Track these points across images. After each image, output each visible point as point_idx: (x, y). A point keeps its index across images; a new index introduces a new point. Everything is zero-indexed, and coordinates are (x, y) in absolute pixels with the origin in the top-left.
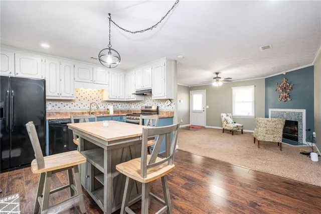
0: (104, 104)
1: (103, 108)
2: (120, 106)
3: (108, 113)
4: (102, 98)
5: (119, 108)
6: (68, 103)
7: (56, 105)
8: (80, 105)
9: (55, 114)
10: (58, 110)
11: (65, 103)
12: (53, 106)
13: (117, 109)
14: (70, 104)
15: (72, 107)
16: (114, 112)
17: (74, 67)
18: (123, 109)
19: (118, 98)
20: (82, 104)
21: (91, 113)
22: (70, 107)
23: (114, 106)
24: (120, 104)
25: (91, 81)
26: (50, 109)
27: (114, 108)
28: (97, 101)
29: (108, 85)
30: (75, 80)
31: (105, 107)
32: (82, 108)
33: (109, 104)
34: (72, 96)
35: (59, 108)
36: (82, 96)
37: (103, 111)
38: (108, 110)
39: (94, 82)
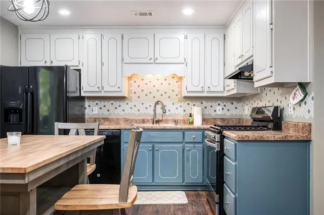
0: (184, 104)
1: (182, 113)
2: (220, 107)
3: (192, 123)
4: (180, 92)
5: (218, 112)
6: (122, 103)
7: (105, 106)
8: (139, 106)
9: (102, 121)
10: (106, 114)
11: (116, 103)
12: (101, 108)
14: (123, 104)
15: (128, 111)
16: (204, 120)
17: (123, 39)
18: (228, 115)
19: (208, 90)
20: (143, 104)
21: (155, 121)
22: (124, 110)
23: (206, 108)
24: (219, 105)
25: (151, 59)
26: (97, 113)
27: (205, 112)
28: (169, 97)
29: (184, 63)
30: (124, 62)
31: (185, 111)
32: (143, 111)
33: (194, 105)
34: (119, 90)
35: (108, 110)
36: (143, 91)
37: (182, 118)
38: (191, 116)
39: (156, 62)
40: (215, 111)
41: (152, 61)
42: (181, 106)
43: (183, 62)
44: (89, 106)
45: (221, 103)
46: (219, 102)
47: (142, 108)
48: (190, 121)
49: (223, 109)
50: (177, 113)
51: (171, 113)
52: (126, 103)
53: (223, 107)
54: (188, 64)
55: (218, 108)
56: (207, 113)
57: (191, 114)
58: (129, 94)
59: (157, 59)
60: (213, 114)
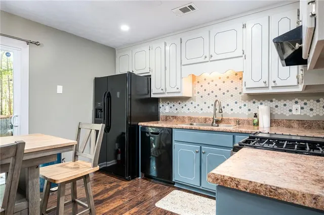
0: (250, 105)
1: (247, 113)
2: (298, 106)
3: (258, 124)
5: (294, 112)
7: (174, 105)
8: (202, 105)
10: (175, 112)
11: (183, 103)
12: (171, 108)
13: (288, 114)
14: (188, 103)
15: (192, 110)
17: (181, 42)
18: (311, 116)
19: (274, 86)
20: (205, 103)
21: (215, 121)
22: (189, 109)
23: (277, 106)
24: (296, 103)
25: (206, 57)
26: (168, 111)
27: (276, 112)
28: (232, 96)
29: (242, 56)
30: (183, 64)
31: (249, 110)
32: (205, 110)
33: (261, 104)
34: (178, 91)
35: (177, 109)
36: (205, 90)
37: (246, 118)
38: (256, 116)
39: (211, 60)
40: (290, 111)
41: (207, 59)
42: (245, 105)
43: (241, 54)
44: (163, 106)
45: (299, 101)
46: (296, 100)
47: (205, 107)
48: (255, 122)
49: (302, 108)
50: (240, 113)
51: (234, 113)
52: (190, 102)
53: (303, 105)
54: (246, 57)
55: (294, 107)
56: (279, 113)
57: (255, 114)
58: (193, 94)
59: (211, 56)
60: (287, 115)
